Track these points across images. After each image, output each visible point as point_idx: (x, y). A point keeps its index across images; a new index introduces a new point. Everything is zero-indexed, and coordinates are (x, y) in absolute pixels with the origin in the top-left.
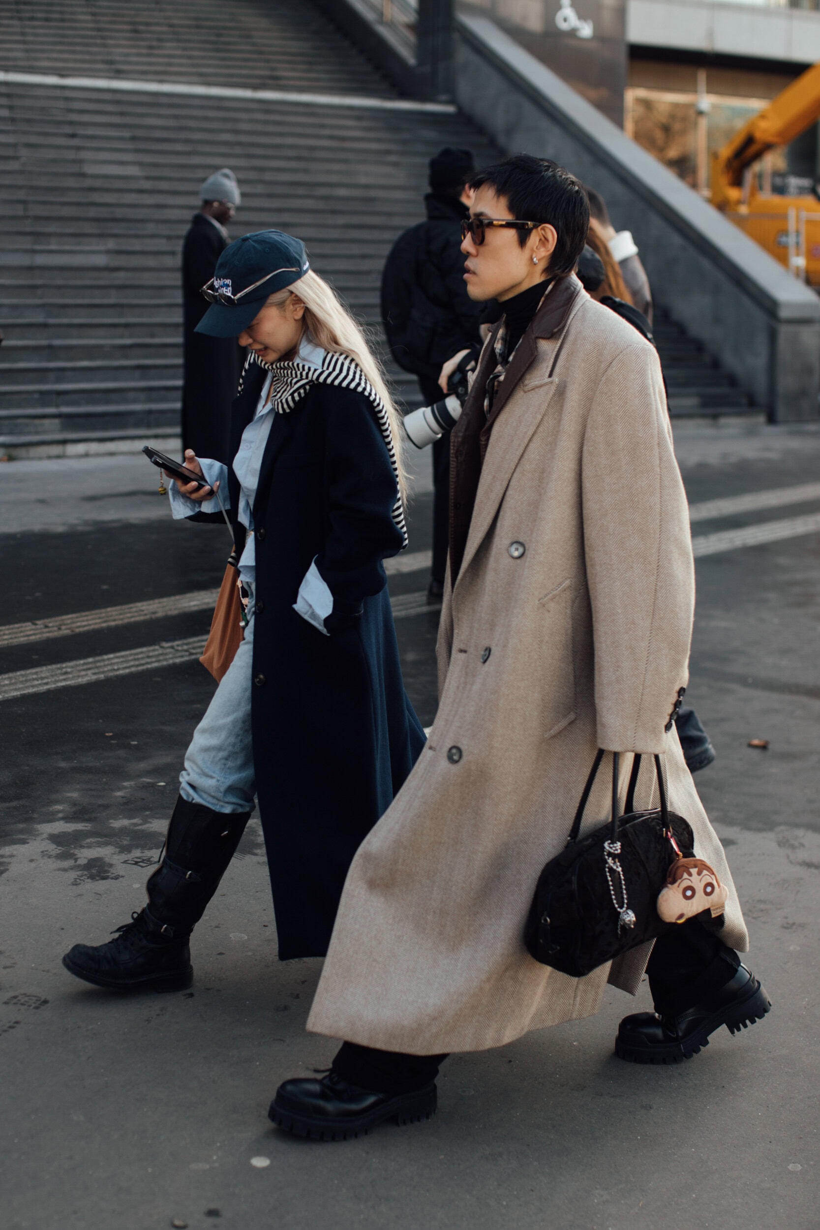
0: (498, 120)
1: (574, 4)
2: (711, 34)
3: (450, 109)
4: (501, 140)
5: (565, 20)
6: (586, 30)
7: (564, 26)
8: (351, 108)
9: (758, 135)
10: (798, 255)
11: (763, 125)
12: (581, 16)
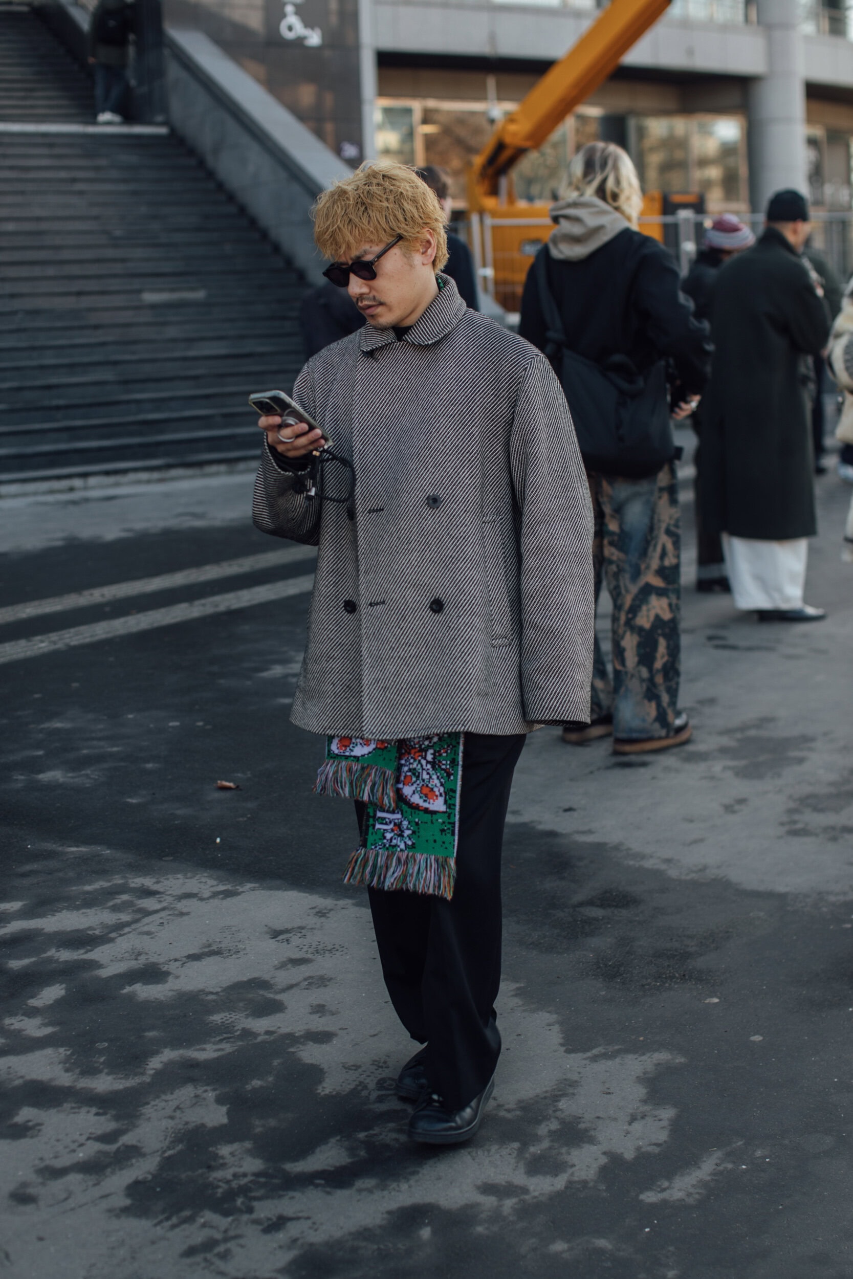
0: (205, 139)
1: (300, 11)
2: (492, 38)
3: (163, 130)
4: (210, 161)
5: (290, 28)
6: (314, 39)
7: (289, 35)
8: (45, 135)
9: (508, 140)
10: (484, 265)
11: (513, 128)
12: (308, 24)
